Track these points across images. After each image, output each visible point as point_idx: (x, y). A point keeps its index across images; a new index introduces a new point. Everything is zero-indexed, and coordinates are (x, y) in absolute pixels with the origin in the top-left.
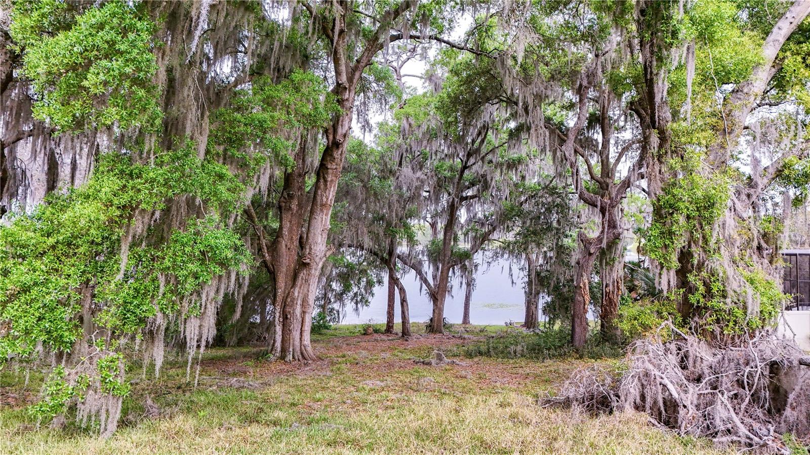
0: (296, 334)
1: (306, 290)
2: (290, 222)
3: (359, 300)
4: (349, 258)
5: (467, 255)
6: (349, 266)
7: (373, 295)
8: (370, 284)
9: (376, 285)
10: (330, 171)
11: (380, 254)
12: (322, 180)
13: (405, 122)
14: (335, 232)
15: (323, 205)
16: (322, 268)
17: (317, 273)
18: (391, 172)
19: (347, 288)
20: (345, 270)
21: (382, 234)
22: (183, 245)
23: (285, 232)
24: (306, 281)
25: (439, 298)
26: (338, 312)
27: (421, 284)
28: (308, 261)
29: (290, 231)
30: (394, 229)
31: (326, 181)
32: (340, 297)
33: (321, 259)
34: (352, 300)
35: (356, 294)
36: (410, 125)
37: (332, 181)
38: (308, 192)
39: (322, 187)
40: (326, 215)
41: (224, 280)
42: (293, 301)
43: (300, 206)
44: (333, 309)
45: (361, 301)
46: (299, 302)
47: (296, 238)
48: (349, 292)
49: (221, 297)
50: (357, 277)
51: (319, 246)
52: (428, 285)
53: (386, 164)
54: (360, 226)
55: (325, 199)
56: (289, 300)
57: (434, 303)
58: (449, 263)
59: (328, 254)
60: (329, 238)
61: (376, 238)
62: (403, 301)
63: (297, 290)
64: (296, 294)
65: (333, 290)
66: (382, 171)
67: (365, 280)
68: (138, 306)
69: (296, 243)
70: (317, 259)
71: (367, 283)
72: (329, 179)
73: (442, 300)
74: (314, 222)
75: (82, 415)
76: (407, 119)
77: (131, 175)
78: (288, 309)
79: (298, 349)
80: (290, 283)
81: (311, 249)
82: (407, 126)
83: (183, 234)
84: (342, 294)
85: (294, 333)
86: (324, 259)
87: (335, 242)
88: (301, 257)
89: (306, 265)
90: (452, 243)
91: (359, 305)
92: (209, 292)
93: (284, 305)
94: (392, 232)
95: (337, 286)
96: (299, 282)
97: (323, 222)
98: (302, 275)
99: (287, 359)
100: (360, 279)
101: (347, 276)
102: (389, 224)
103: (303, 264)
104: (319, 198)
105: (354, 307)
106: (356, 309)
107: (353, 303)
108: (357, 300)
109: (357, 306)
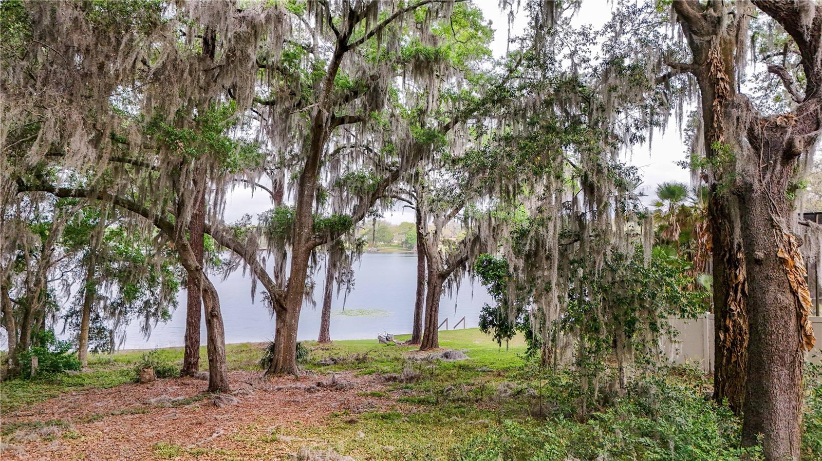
7: (173, 304)
8: (170, 288)
19: (130, 294)
25: (289, 306)
26: (112, 333)
27: (254, 282)
32: (117, 310)
34: (140, 312)
35: (146, 303)
44: (102, 330)
45: (157, 312)
48: (135, 299)
50: (148, 277)
52: (267, 283)
57: (279, 317)
62: (213, 316)
65: (101, 298)
67: (160, 280)
71: (165, 285)
73: (294, 309)
84: (121, 304)
95: (111, 291)
100: (153, 279)
101: (130, 274)
105: (143, 324)
106: (146, 328)
107: (142, 318)
108: (148, 312)
109: (147, 324)
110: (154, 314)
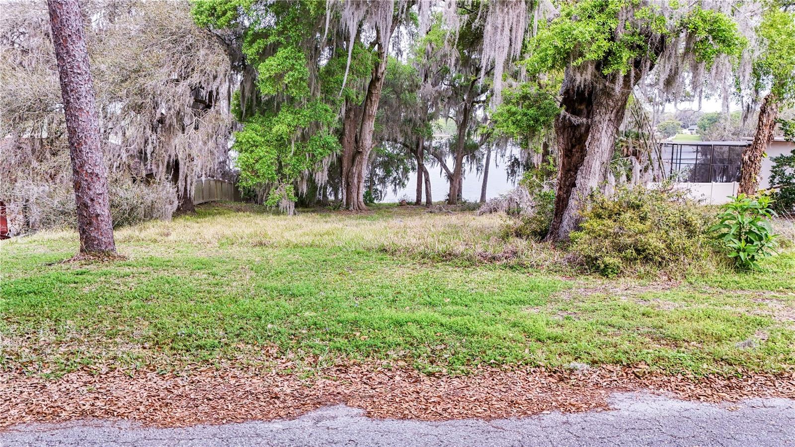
0: (355, 195)
1: (360, 168)
2: (350, 125)
3: (397, 182)
4: (389, 149)
5: (475, 147)
6: (388, 155)
7: (408, 179)
8: (406, 171)
9: (411, 171)
10: (374, 95)
11: (410, 147)
12: (369, 100)
13: (429, 45)
14: (377, 132)
15: (370, 116)
16: (370, 155)
17: (367, 158)
18: (417, 86)
19: (388, 173)
20: (386, 159)
21: (410, 132)
22: (316, 141)
23: (347, 132)
24: (360, 162)
25: (456, 181)
26: (381, 192)
27: (442, 169)
28: (361, 150)
29: (350, 131)
30: (419, 129)
31: (371, 101)
32: (382, 181)
33: (369, 149)
34: (392, 182)
35: (395, 178)
36: (433, 49)
37: (375, 101)
38: (360, 106)
39: (369, 104)
40: (372, 122)
41: (331, 156)
42: (353, 174)
43: (355, 115)
44: (377, 190)
45: (400, 183)
46: (356, 176)
47: (353, 136)
48: (390, 176)
49: (329, 164)
50: (396, 165)
51: (368, 141)
52: (447, 170)
53: (413, 81)
54: (395, 127)
55: (371, 112)
56: (350, 174)
57: (451, 183)
58: (462, 153)
59: (373, 146)
60: (373, 135)
61: (406, 135)
62: (427, 180)
63: (355, 168)
64: (354, 171)
65: (377, 175)
66: (411, 85)
67: (402, 167)
68: (298, 166)
69: (353, 139)
70: (367, 149)
71: (403, 169)
72: (373, 100)
74: (364, 126)
75: (281, 208)
76: (431, 44)
77: (295, 113)
78: (350, 180)
79: (356, 204)
80: (350, 164)
81: (363, 143)
82: (430, 50)
83: (315, 137)
84: (384, 178)
85: (354, 194)
86: (371, 149)
87: (378, 139)
88: (358, 147)
89: (360, 153)
90: (466, 138)
91: (397, 187)
92: (325, 161)
93: (347, 177)
94: (417, 130)
95: (380, 172)
96: (356, 164)
97: (370, 126)
98: (358, 158)
99: (350, 209)
100: (398, 166)
101: (388, 164)
102: (415, 125)
103: (358, 153)
104: (367, 111)
105: (393, 188)
106: (395, 190)
107: (393, 186)
108: (396, 183)
109: (395, 188)
110: (398, 184)
